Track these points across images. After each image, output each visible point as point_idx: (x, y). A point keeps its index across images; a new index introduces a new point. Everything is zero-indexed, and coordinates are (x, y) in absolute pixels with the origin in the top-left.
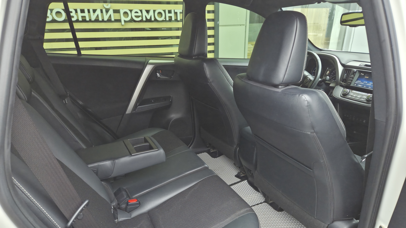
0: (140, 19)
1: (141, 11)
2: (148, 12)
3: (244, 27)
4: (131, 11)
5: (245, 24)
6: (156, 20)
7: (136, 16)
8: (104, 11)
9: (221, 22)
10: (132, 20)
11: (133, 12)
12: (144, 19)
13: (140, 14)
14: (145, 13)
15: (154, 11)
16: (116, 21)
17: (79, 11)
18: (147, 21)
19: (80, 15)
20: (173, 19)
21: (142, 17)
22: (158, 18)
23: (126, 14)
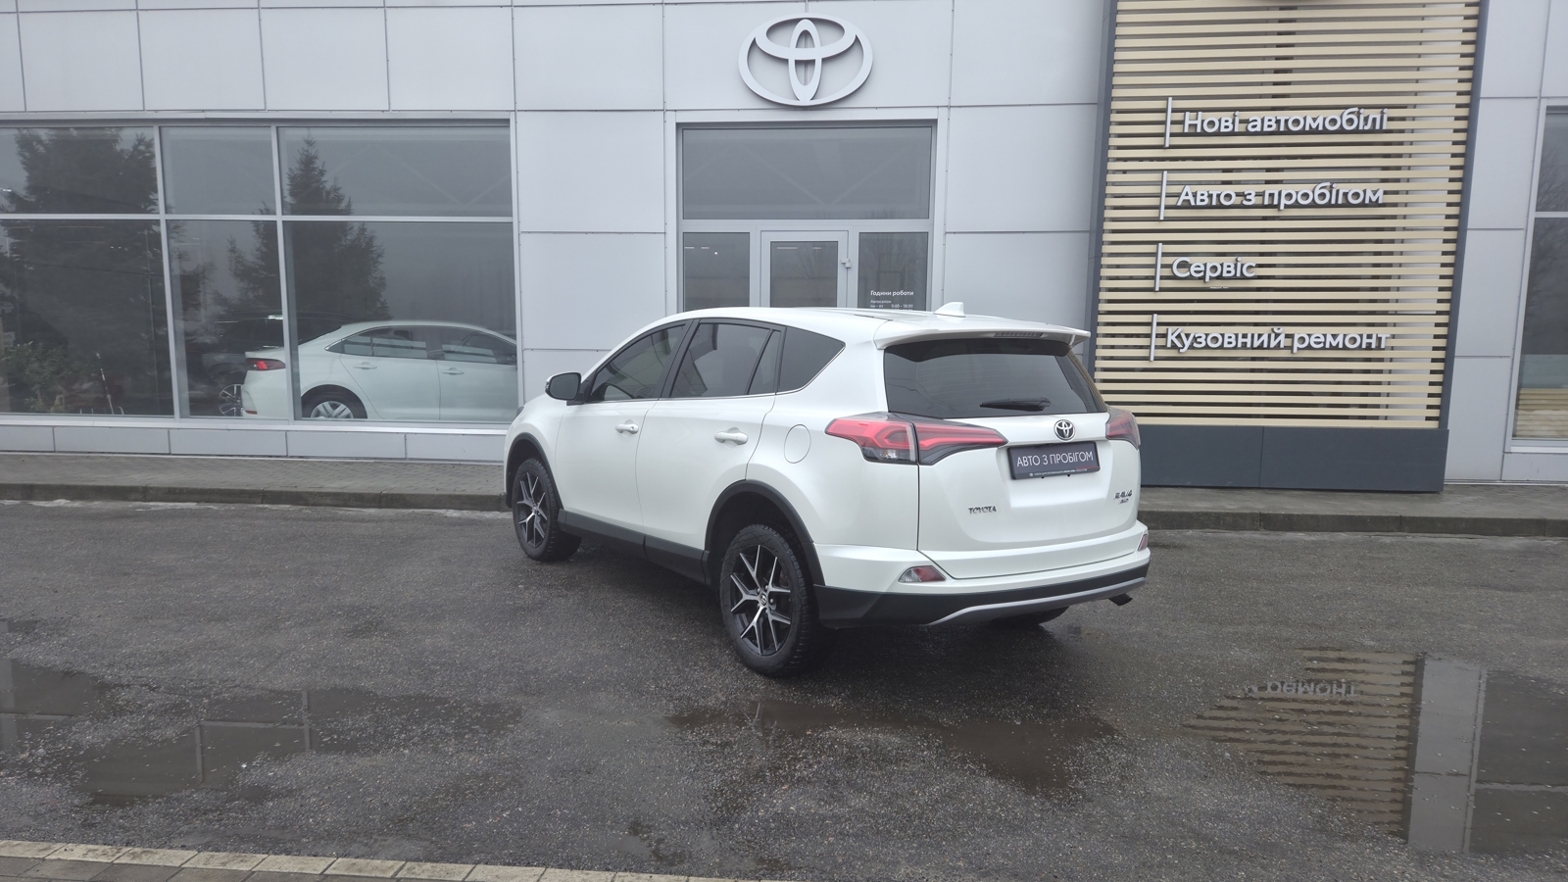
0: (1322, 345)
1: (1325, 336)
2: (1334, 336)
3: (1510, 360)
4: (1309, 335)
5: (1511, 354)
6: (1345, 348)
7: (1316, 343)
8: (1273, 336)
9: (1459, 352)
10: (1309, 347)
11: (1313, 337)
12: (1327, 346)
14: (1329, 338)
15: (1345, 336)
16: (1286, 348)
17: (1240, 336)
18: (1332, 348)
19: (1240, 340)
20: (1373, 346)
21: (1325, 343)
22: (1348, 345)
23: (1302, 340)
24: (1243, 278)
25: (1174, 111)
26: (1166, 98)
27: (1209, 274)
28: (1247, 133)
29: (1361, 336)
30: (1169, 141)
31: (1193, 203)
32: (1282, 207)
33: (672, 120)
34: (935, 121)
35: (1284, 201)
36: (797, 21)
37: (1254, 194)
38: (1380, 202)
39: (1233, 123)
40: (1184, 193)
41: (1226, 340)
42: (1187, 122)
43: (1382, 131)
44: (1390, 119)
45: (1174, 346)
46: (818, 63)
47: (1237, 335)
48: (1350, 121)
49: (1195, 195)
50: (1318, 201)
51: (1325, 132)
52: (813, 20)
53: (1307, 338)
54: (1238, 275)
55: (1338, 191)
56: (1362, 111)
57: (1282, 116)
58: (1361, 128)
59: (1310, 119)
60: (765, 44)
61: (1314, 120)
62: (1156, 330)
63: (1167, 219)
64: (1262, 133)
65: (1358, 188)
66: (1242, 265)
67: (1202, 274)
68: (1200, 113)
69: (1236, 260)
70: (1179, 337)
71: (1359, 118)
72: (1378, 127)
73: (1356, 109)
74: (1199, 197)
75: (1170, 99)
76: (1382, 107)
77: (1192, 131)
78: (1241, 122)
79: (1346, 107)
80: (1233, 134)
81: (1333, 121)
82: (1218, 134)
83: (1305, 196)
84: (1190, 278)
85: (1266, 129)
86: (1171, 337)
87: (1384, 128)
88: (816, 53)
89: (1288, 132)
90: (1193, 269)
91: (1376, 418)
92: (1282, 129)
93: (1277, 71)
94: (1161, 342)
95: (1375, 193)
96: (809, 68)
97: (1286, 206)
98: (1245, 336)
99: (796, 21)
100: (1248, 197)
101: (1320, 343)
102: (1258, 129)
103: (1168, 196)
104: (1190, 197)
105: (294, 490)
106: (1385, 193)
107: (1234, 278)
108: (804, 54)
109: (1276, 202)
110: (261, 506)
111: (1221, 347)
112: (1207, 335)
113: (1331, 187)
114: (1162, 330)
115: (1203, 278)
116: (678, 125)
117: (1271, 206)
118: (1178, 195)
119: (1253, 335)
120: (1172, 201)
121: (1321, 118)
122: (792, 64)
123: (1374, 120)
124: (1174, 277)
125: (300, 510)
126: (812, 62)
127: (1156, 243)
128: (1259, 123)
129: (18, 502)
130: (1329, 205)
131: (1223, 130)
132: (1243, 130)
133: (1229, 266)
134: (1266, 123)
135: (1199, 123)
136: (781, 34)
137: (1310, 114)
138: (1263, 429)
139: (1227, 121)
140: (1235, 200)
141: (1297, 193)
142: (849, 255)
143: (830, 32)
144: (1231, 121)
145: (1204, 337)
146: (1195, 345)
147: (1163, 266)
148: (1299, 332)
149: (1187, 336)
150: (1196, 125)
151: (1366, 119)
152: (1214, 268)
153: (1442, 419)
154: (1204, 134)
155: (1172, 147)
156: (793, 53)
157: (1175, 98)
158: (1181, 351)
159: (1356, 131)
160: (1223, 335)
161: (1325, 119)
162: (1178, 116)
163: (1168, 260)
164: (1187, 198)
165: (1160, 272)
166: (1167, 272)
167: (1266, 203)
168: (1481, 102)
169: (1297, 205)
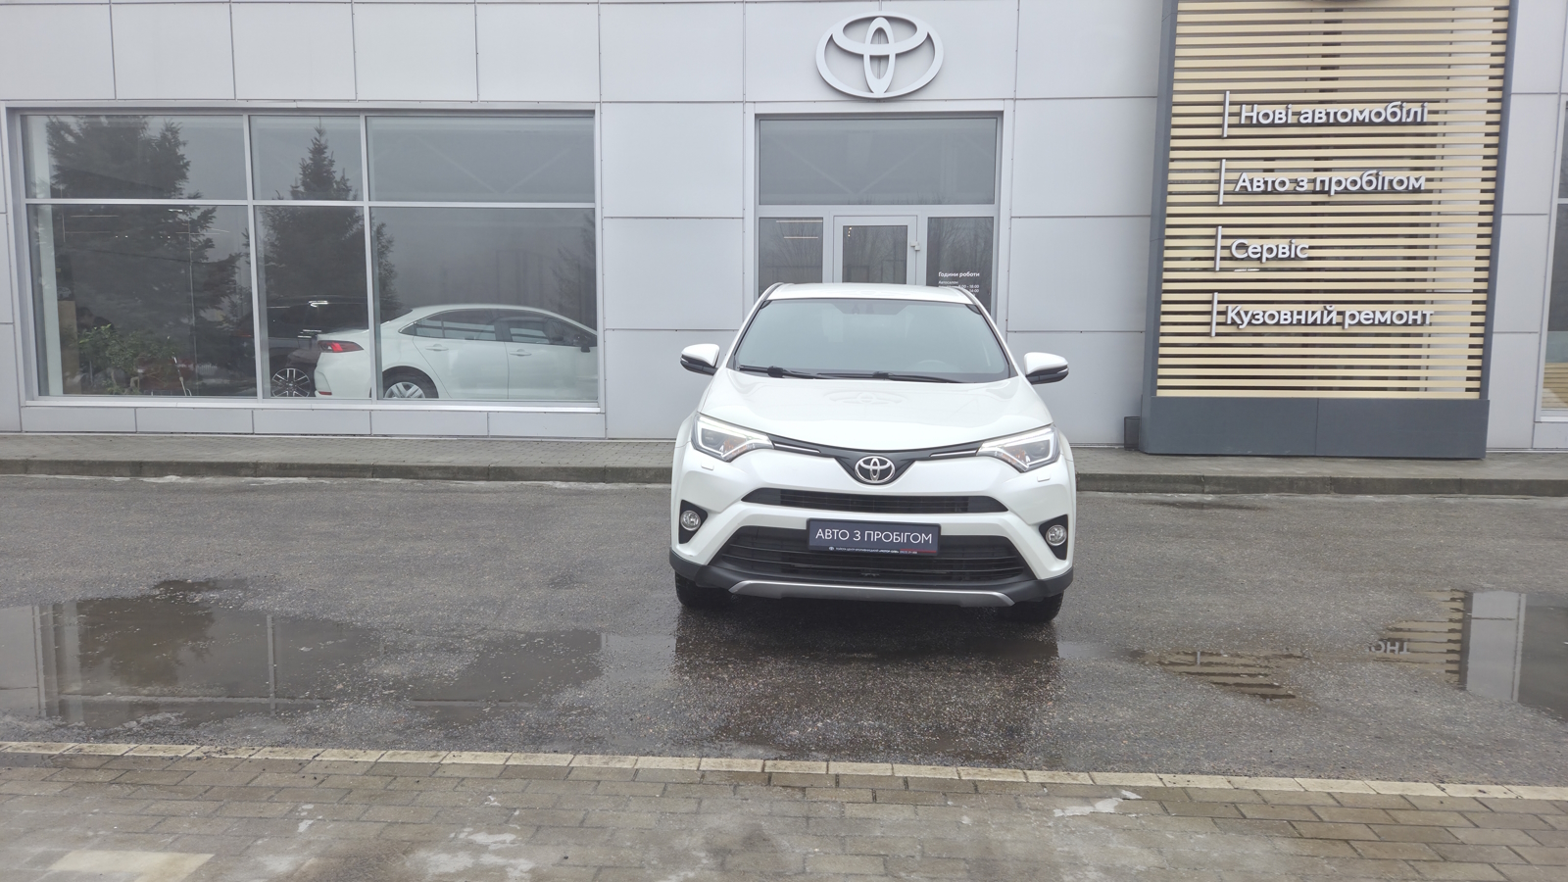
0: (1371, 321)
1: (1374, 312)
2: (1383, 313)
3: (1537, 336)
4: (1360, 312)
5: (1538, 330)
6: (1392, 324)
7: (1365, 319)
8: (1326, 313)
9: (1496, 327)
10: (1359, 324)
11: (1363, 314)
12: (1376, 322)
13: (1371, 316)
14: (1378, 315)
15: (1392, 313)
16: (1338, 324)
17: (1295, 313)
18: (1381, 324)
19: (1296, 317)
20: (1419, 322)
21: (1374, 319)
22: (1396, 321)
23: (1353, 316)
24: (1297, 258)
25: (1231, 104)
26: (1223, 92)
27: (1265, 255)
28: (1299, 125)
29: (1407, 312)
30: (1227, 131)
31: (1250, 189)
32: (1332, 193)
33: (752, 111)
34: (1001, 113)
35: (1334, 188)
36: (873, 18)
37: (1306, 181)
38: (1422, 188)
39: (1287, 115)
40: (1242, 180)
41: (1283, 317)
42: (1244, 115)
43: (1422, 123)
44: (1430, 112)
45: (1234, 323)
46: (892, 59)
47: (1292, 312)
48: (1394, 114)
49: (1251, 181)
50: (1366, 188)
51: (1371, 123)
52: (888, 18)
53: (1357, 314)
54: (1293, 256)
55: (1384, 178)
56: (1404, 104)
57: (1332, 109)
58: (1404, 120)
59: (1357, 112)
60: (842, 41)
61: (1361, 112)
62: (1217, 307)
63: (1226, 204)
64: (1313, 125)
65: (1402, 175)
66: (1296, 247)
67: (1259, 255)
68: (1255, 106)
69: (1291, 242)
70: (1238, 314)
71: (1401, 110)
72: (1419, 120)
73: (1399, 103)
74: (1255, 184)
75: (1228, 93)
76: (1423, 101)
77: (1248, 122)
78: (1294, 114)
79: (1390, 101)
80: (1286, 125)
81: (1379, 114)
82: (1272, 125)
83: (1354, 183)
84: (1248, 258)
85: (1317, 121)
86: (1231, 315)
87: (1425, 120)
88: (890, 49)
89: (1337, 124)
90: (1250, 250)
91: (1417, 389)
92: (1332, 120)
93: (1324, 68)
94: (1221, 319)
95: (1417, 180)
96: (883, 63)
97: (1337, 192)
98: (1299, 313)
99: (871, 19)
100: (1301, 184)
101: (1369, 319)
102: (1310, 121)
103: (1227, 182)
104: (1247, 184)
105: (404, 464)
106: (1429, 180)
107: (1289, 258)
108: (880, 49)
109: (1326, 189)
110: (372, 480)
111: (1278, 324)
112: (1264, 312)
113: (1377, 174)
114: (1222, 307)
115: (1260, 259)
116: (757, 116)
117: (1322, 192)
118: (1236, 182)
119: (1307, 313)
120: (1230, 187)
121: (1367, 112)
122: (867, 59)
123: (1416, 113)
124: (1233, 258)
125: (412, 483)
126: (886, 57)
127: (1215, 226)
128: (1310, 115)
129: (128, 479)
130: (1375, 191)
131: (1277, 121)
132: (1296, 122)
133: (1284, 248)
134: (1317, 115)
135: (1254, 114)
136: (858, 31)
137: (1357, 107)
138: (1318, 400)
139: (1280, 113)
140: (1288, 186)
141: (1346, 180)
142: (918, 240)
143: (903, 30)
144: (1284, 113)
145: (1262, 314)
146: (1254, 322)
147: (1223, 248)
148: (1349, 309)
149: (1246, 313)
150: (1251, 117)
151: (1408, 112)
152: (1270, 250)
153: (1483, 390)
154: (1259, 125)
155: (1229, 137)
156: (869, 49)
157: (1233, 92)
158: (1241, 327)
159: (1400, 123)
160: (1279, 312)
161: (1370, 112)
162: (1236, 109)
163: (1228, 242)
164: (1244, 184)
165: (1220, 253)
166: (1226, 253)
167: (1318, 189)
168: (1513, 97)
169: (1346, 191)
